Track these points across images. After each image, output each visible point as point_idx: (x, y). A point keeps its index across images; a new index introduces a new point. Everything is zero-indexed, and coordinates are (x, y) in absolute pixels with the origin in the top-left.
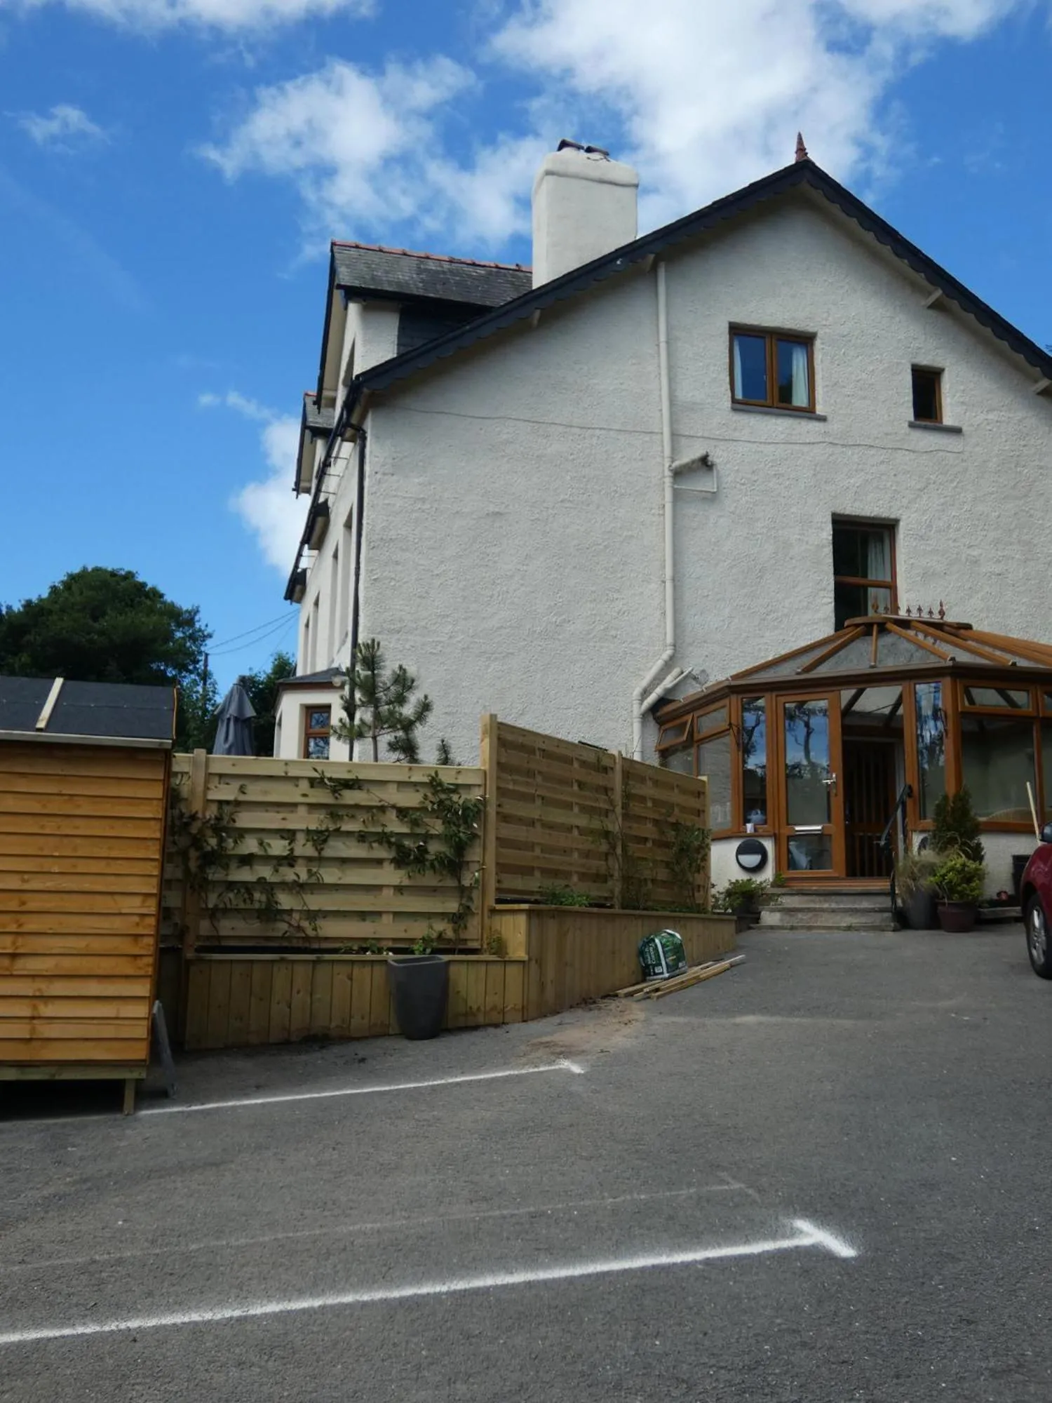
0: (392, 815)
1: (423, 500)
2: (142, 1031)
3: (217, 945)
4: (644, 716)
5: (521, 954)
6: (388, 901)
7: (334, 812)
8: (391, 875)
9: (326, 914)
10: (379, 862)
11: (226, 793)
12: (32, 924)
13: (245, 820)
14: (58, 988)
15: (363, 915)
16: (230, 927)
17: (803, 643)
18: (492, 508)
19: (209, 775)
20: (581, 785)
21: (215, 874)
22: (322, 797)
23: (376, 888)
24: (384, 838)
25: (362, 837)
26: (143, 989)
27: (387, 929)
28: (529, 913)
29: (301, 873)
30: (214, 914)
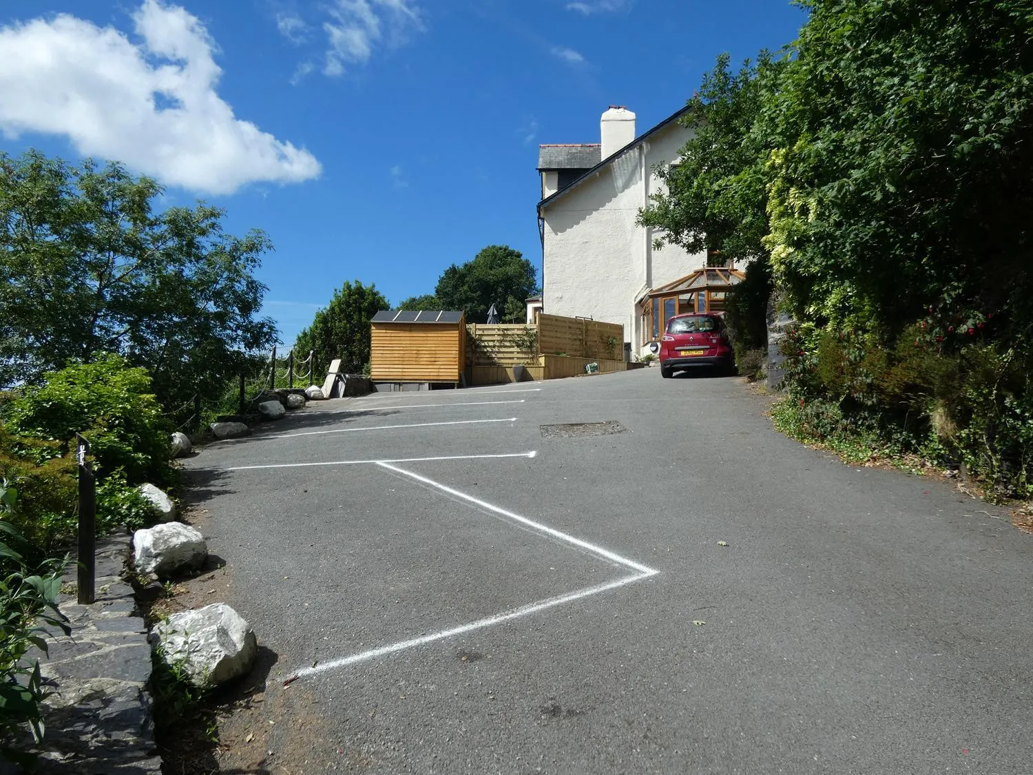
0: (516, 336)
1: (562, 240)
2: (457, 374)
3: (479, 364)
4: (636, 305)
5: (543, 365)
6: (516, 355)
7: (504, 335)
8: (516, 349)
9: (502, 358)
10: (513, 347)
11: (480, 332)
12: (438, 356)
13: (484, 338)
14: (442, 367)
15: (510, 358)
16: (482, 361)
17: (669, 283)
18: (585, 241)
19: (476, 329)
20: (570, 328)
21: (478, 350)
22: (501, 332)
23: (512, 352)
24: (513, 341)
25: (510, 341)
26: (457, 367)
27: (515, 361)
28: (545, 356)
29: (496, 349)
30: (478, 358)
